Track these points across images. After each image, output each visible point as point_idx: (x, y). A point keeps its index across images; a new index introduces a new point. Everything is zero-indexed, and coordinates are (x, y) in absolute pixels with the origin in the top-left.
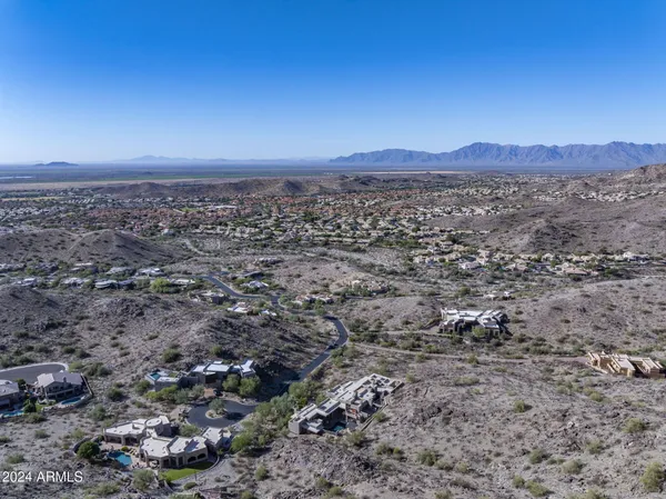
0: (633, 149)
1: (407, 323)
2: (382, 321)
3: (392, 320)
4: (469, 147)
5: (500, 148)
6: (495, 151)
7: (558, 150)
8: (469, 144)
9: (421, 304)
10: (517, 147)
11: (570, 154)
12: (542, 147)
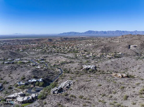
1: (76, 69)
2: (70, 68)
3: (72, 68)
5: (94, 32)
7: (106, 32)
8: (88, 31)
9: (78, 65)
10: (98, 31)
11: (108, 33)
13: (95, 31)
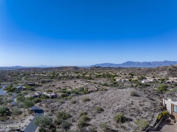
0: (170, 63)
4: (126, 62)
5: (134, 63)
6: (133, 63)
7: (150, 63)
10: (139, 62)
11: (154, 64)
12: (146, 62)
13: (136, 62)
